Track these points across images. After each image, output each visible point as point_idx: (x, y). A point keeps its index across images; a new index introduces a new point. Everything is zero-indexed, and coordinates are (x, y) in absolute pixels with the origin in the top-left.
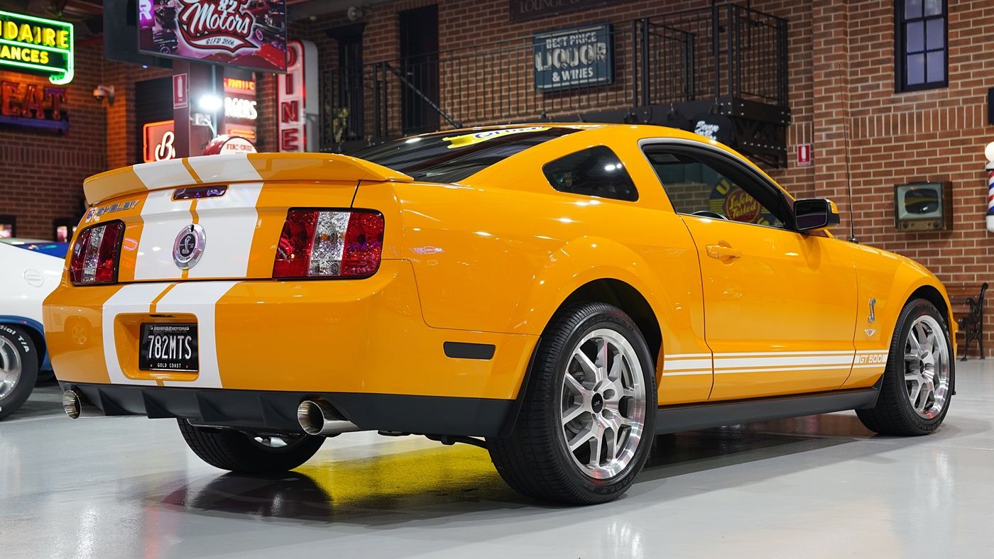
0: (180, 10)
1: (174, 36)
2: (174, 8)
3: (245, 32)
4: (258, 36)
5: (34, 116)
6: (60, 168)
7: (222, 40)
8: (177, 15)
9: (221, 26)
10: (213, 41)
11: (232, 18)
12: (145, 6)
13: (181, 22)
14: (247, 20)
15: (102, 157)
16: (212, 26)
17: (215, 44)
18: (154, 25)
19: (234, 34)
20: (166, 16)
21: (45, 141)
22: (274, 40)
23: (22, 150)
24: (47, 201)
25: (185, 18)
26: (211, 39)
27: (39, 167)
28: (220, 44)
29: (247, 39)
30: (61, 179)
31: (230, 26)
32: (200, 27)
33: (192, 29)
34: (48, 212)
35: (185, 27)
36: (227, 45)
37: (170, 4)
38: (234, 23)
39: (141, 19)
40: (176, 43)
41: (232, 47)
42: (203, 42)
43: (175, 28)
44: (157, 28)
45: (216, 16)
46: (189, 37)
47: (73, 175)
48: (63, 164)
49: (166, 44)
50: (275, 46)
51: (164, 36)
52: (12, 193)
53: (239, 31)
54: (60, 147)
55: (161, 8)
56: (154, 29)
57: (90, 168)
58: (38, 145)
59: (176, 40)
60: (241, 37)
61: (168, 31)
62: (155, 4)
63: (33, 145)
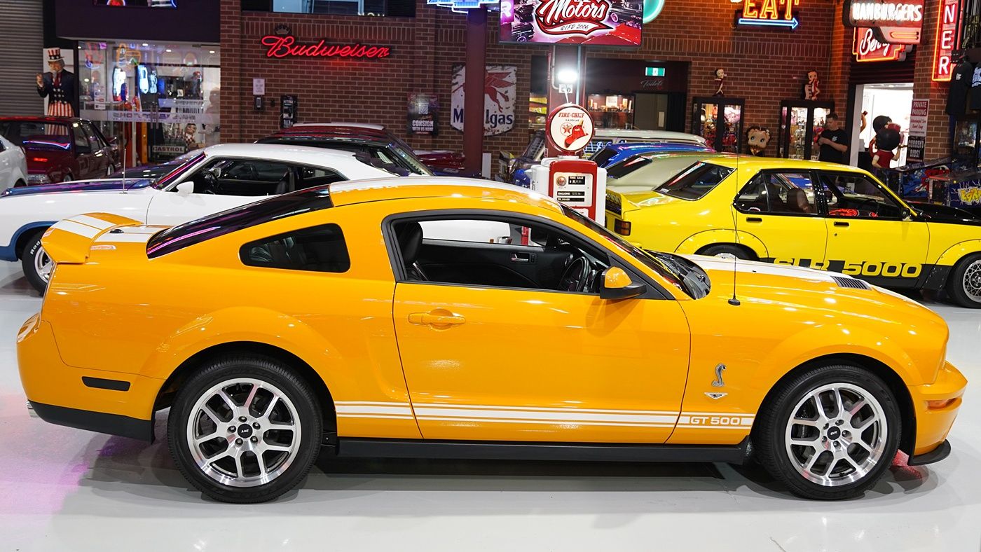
0: (537, 6)
1: (531, 27)
2: (533, 5)
3: (600, 16)
4: (613, 19)
5: (769, 18)
6: (791, 58)
7: (576, 26)
8: (534, 11)
9: (576, 14)
10: (567, 27)
11: (588, 6)
12: (506, 7)
13: (538, 16)
14: (603, 7)
15: (828, 47)
16: (567, 15)
17: (570, 29)
18: (513, 21)
19: (590, 19)
20: (525, 14)
21: (779, 36)
22: (629, 21)
23: (760, 44)
24: (777, 85)
25: (542, 12)
26: (565, 26)
27: (773, 58)
28: (575, 29)
29: (602, 22)
30: (790, 67)
31: (585, 14)
32: (556, 18)
33: (548, 20)
34: (777, 94)
35: (542, 19)
36: (581, 29)
37: (529, 3)
38: (590, 10)
39: (501, 17)
40: (532, 33)
41: (586, 30)
42: (558, 29)
43: (532, 20)
44: (516, 23)
45: (572, 6)
46: (544, 26)
47: (801, 63)
48: (793, 55)
49: (523, 35)
50: (631, 25)
51: (522, 28)
52: (749, 80)
53: (594, 17)
54: (793, 41)
55: (521, 6)
56: (513, 23)
57: (817, 57)
58: (773, 40)
59: (532, 30)
60: (597, 21)
61: (526, 24)
62: (514, 4)
63: (769, 40)
